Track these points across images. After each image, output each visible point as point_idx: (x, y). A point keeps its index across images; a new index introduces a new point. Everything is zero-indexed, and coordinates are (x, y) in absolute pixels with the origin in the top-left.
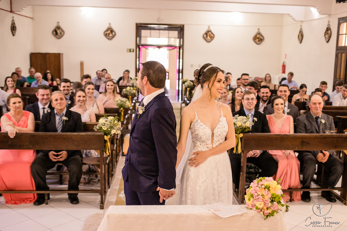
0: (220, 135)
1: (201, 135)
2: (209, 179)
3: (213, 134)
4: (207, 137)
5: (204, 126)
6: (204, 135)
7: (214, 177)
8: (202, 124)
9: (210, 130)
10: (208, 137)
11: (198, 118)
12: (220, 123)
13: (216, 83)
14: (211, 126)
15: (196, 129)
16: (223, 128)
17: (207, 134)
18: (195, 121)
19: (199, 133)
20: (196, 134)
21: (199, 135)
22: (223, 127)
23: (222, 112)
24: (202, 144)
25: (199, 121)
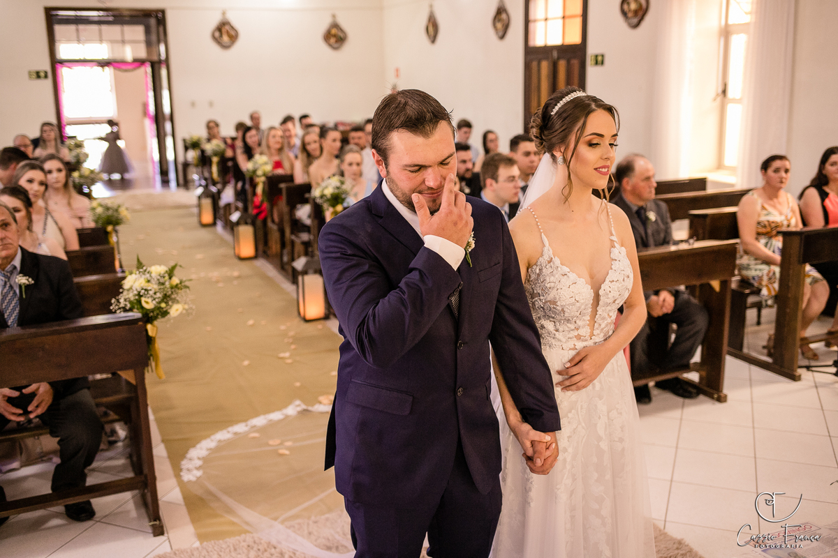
0: (614, 302)
1: (564, 303)
2: (583, 425)
3: (597, 298)
4: (580, 307)
5: (573, 276)
6: (573, 304)
7: (600, 418)
8: (566, 269)
9: (590, 287)
10: (583, 307)
11: (551, 252)
12: (616, 265)
13: (583, 149)
14: (592, 277)
15: (548, 286)
16: (624, 280)
17: (582, 301)
18: (543, 260)
19: (558, 297)
20: (549, 299)
21: (559, 303)
22: (625, 278)
23: (614, 232)
24: (561, 329)
25: (557, 261)
